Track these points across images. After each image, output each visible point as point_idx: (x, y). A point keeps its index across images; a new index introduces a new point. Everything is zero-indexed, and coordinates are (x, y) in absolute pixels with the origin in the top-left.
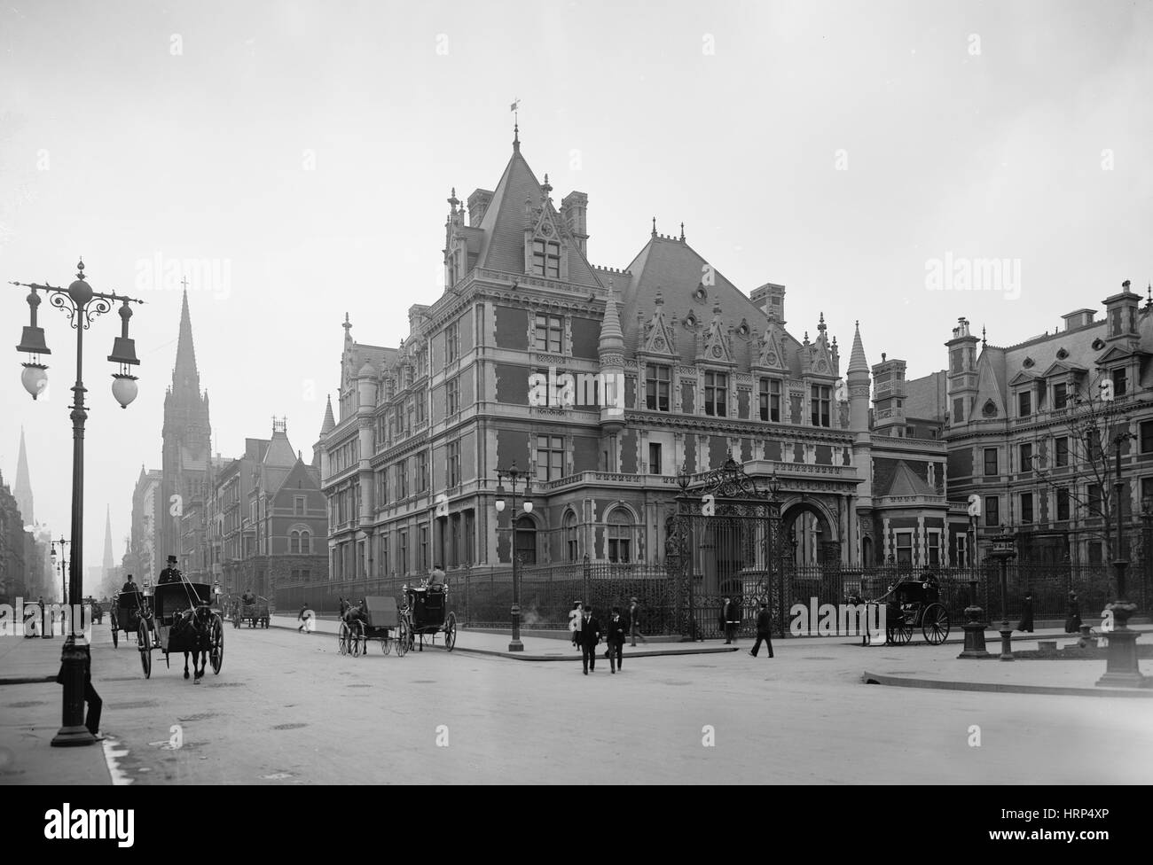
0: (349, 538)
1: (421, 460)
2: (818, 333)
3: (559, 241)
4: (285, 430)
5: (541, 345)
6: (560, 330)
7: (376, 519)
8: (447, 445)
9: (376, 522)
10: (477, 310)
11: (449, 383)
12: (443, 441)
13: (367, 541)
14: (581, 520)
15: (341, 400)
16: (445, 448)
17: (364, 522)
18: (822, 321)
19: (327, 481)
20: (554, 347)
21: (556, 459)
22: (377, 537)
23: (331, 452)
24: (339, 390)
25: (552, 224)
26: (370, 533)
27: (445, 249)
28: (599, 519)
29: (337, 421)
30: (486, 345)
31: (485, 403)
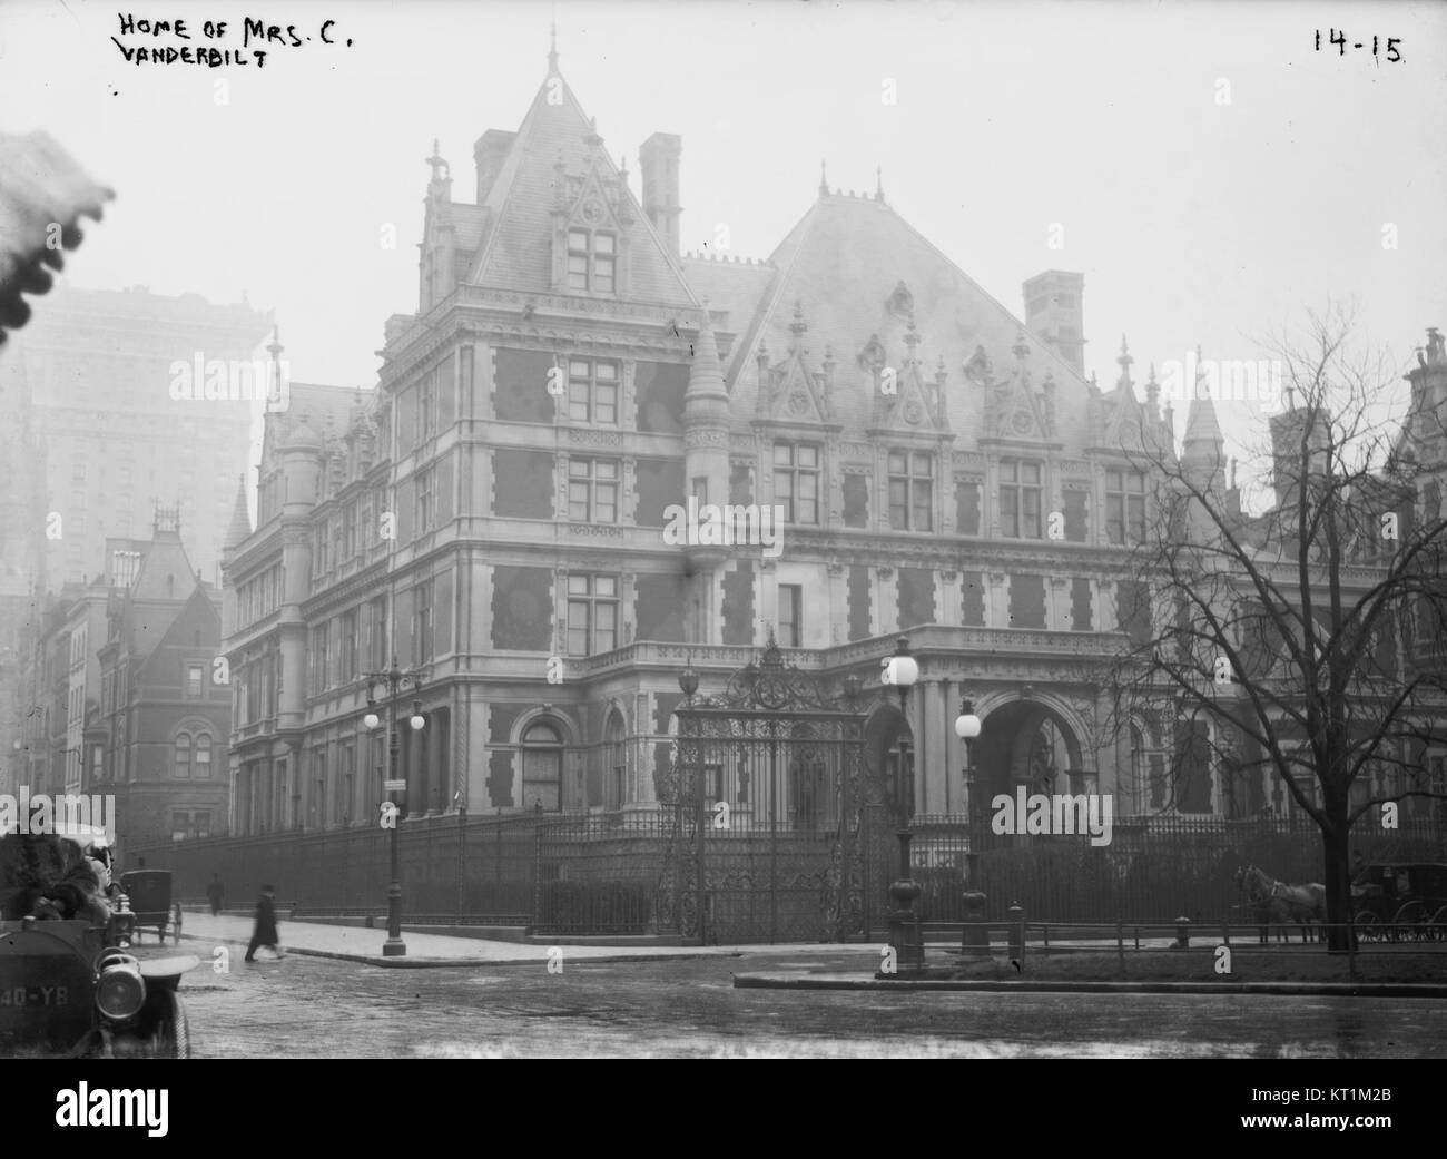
0: (261, 754)
1: (380, 609)
2: (1118, 371)
3: (615, 228)
4: (177, 527)
5: (579, 412)
6: (615, 385)
7: (307, 719)
8: (415, 589)
9: (308, 722)
10: (462, 357)
11: (420, 476)
12: (408, 581)
13: (290, 759)
14: (631, 731)
15: (261, 487)
16: (410, 594)
17: (285, 722)
18: (1125, 349)
19: (231, 640)
20: (604, 415)
21: (604, 618)
22: (308, 754)
23: (239, 586)
24: (258, 467)
25: (602, 201)
26: (297, 748)
27: (421, 242)
28: (663, 728)
29: (254, 527)
30: (475, 417)
31: (471, 519)
